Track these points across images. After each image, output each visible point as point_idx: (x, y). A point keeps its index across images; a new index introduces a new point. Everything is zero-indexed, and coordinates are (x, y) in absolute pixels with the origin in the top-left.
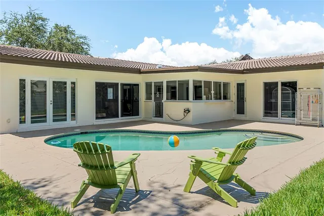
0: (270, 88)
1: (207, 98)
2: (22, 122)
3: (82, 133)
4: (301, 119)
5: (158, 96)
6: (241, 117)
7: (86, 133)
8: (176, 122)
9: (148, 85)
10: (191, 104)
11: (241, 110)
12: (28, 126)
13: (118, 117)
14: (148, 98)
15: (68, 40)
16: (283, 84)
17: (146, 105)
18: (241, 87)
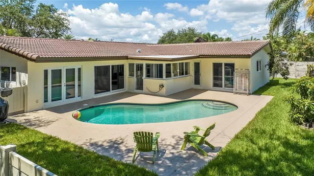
0: (217, 68)
1: (175, 76)
2: (46, 101)
3: (90, 108)
4: (237, 90)
5: (139, 74)
6: (197, 87)
7: (92, 107)
8: (153, 94)
9: (131, 65)
10: (165, 81)
11: (197, 81)
12: (50, 104)
13: (110, 91)
14: (131, 75)
15: (52, 17)
16: (226, 65)
17: (129, 81)
18: (197, 65)
